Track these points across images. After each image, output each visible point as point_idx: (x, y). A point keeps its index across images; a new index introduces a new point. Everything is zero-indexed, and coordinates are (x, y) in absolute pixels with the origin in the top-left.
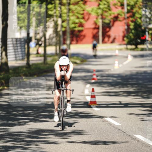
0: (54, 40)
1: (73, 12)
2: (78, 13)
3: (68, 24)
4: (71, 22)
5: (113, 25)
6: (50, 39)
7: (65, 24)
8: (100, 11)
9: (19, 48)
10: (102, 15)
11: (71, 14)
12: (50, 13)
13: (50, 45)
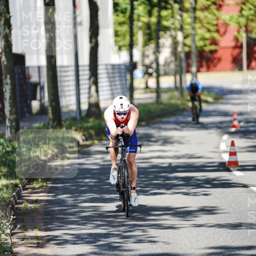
0: (172, 66)
1: (201, 22)
2: (208, 23)
3: (194, 41)
4: (197, 38)
6: (167, 64)
7: (188, 42)
8: (243, 21)
10: (246, 26)
11: (197, 25)
12: (165, 23)
13: (166, 74)
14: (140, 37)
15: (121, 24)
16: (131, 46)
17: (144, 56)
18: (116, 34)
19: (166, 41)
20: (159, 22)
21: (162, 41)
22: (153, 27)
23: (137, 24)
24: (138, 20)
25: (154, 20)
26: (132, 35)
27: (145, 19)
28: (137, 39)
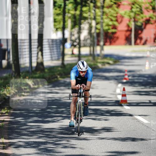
0: (89, 41)
1: (107, 14)
2: (111, 16)
3: (102, 26)
4: (104, 24)
5: (145, 28)
6: (85, 40)
7: (99, 26)
8: (132, 15)
9: (55, 48)
10: (134, 18)
11: (105, 17)
12: (85, 15)
13: (85, 46)
14: (69, 23)
15: (58, 15)
16: (64, 28)
17: (71, 35)
18: (55, 21)
19: (85, 26)
20: (81, 15)
21: (82, 26)
22: (78, 17)
23: (68, 15)
24: (69, 13)
25: (78, 12)
26: (64, 21)
27: (73, 12)
28: (67, 25)
